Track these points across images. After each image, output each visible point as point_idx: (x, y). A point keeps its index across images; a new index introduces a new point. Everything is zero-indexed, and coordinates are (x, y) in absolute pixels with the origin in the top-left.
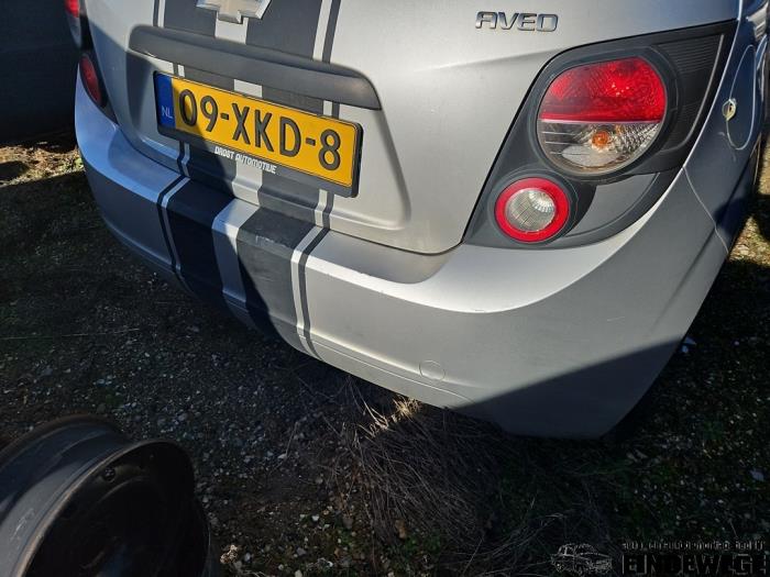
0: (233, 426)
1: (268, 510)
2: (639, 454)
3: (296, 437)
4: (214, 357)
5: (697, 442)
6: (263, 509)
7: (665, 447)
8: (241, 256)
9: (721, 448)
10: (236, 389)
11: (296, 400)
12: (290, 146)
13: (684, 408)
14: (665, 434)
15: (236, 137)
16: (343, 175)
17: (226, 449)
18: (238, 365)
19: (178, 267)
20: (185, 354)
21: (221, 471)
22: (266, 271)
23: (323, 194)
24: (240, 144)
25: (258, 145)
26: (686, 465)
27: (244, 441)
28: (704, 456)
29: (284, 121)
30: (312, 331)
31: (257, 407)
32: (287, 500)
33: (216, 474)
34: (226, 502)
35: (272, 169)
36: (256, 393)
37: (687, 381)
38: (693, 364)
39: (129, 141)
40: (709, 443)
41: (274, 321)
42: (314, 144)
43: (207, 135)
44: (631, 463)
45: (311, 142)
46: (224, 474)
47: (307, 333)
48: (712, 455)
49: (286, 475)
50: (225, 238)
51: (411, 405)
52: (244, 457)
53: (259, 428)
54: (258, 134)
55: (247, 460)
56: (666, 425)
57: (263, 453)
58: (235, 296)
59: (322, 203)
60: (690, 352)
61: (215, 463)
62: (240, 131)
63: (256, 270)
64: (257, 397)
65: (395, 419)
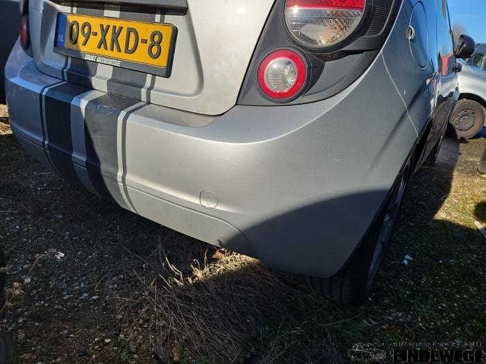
0: (64, 275)
1: (69, 333)
2: (372, 321)
3: (111, 287)
4: (67, 233)
5: (414, 317)
6: (66, 332)
7: (391, 318)
8: (87, 121)
9: (433, 324)
10: (77, 253)
11: (119, 264)
12: (131, 47)
13: (406, 296)
14: (391, 310)
15: (99, 47)
16: (162, 62)
17: (52, 289)
18: (83, 239)
19: (46, 142)
20: (46, 229)
21: (42, 302)
22: (101, 130)
23: (149, 77)
24: (102, 51)
25: (112, 49)
26: (406, 331)
27: (69, 286)
28: (420, 327)
29: (130, 30)
30: (128, 177)
31: (88, 265)
32: (88, 328)
33: (37, 304)
34: (37, 324)
35: (118, 64)
36: (90, 257)
37: (408, 280)
38: (411, 270)
39: (36, 66)
40: (423, 319)
41: (103, 173)
42: (146, 43)
43: (83, 49)
44: (365, 326)
45: (145, 41)
46: (43, 305)
47: (124, 180)
48: (426, 327)
49: (94, 311)
50: (79, 109)
51: (205, 273)
52: (64, 296)
53: (84, 278)
54: (113, 41)
55: (65, 298)
56: (392, 304)
57: (81, 294)
58: (79, 157)
59: (148, 84)
60: (409, 264)
61: (39, 297)
62: (103, 42)
63: (95, 131)
64: (90, 259)
65: (190, 280)
